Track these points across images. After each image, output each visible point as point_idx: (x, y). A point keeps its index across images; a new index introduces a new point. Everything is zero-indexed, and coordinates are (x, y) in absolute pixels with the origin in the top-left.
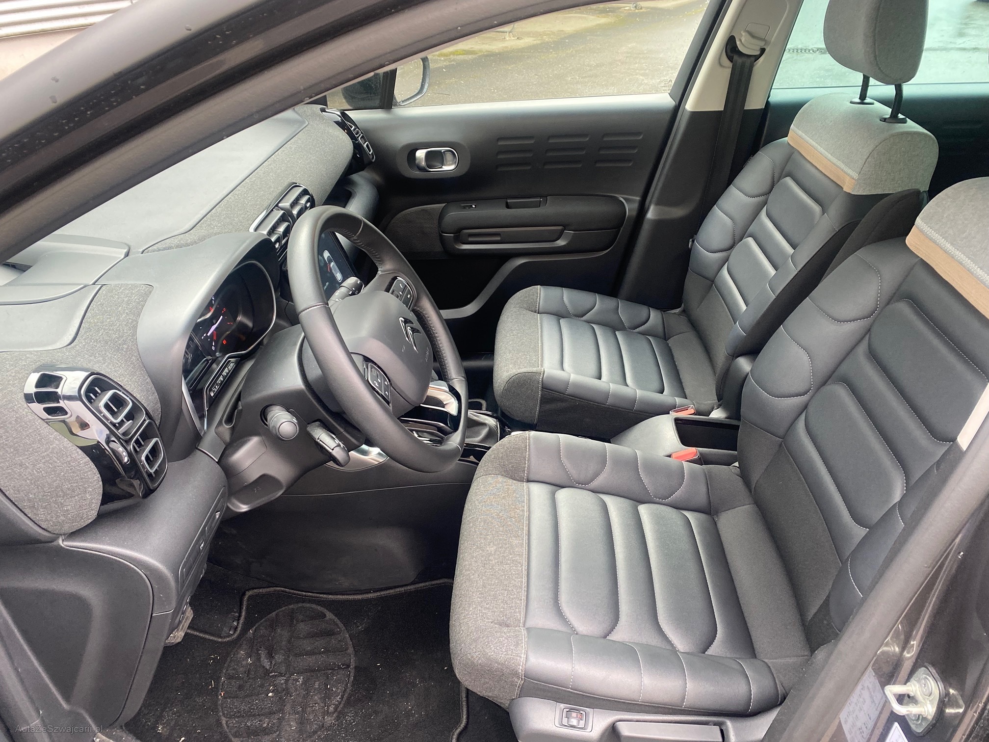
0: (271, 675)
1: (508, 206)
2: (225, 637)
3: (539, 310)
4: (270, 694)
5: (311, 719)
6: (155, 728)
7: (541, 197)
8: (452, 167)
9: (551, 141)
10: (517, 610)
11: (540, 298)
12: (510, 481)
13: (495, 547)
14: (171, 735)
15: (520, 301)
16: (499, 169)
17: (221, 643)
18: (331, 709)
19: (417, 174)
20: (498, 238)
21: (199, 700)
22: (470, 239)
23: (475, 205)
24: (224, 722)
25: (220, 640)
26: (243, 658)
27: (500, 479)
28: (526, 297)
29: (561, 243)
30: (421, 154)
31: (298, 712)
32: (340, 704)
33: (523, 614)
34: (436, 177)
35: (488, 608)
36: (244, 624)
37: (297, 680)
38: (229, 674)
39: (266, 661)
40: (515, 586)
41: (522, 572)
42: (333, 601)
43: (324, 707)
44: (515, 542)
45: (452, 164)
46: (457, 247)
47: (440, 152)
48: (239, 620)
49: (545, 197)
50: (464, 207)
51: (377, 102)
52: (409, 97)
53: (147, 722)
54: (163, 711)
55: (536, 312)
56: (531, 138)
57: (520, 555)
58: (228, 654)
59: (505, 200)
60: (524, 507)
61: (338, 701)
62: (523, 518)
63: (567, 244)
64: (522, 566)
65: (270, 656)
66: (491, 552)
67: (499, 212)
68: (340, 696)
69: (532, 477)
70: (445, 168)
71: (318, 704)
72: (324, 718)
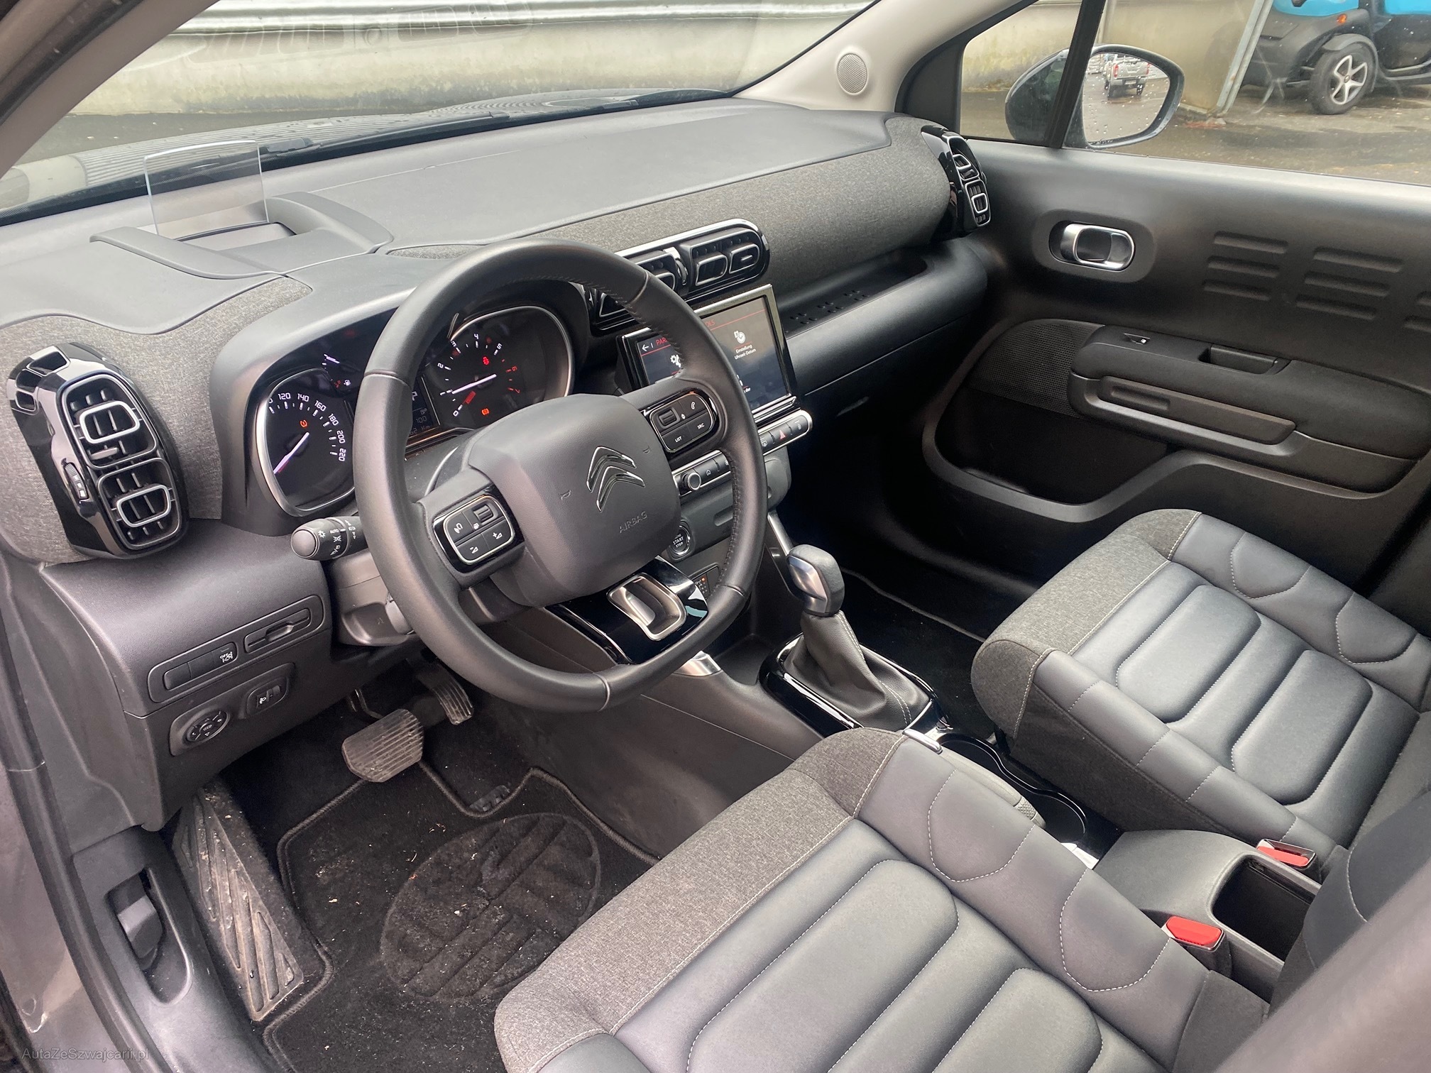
0: (479, 889)
1: (1206, 358)
2: (471, 810)
3: (1173, 554)
4: (457, 912)
5: (467, 975)
6: (317, 869)
7: (1278, 357)
8: (1118, 265)
9: (1319, 257)
10: (629, 1000)
11: (1185, 535)
12: (826, 801)
13: (693, 886)
14: (326, 888)
15: (1146, 526)
16: (1207, 289)
17: (462, 814)
18: (498, 980)
19: (1056, 262)
20: (1164, 408)
21: (386, 867)
22: (1113, 394)
23: (1147, 341)
24: (391, 911)
25: (463, 810)
26: (469, 847)
27: (814, 788)
28: (1161, 524)
29: (1276, 451)
30: (1073, 230)
31: (463, 955)
32: (512, 981)
33: (633, 1011)
34: (1086, 275)
35: (592, 969)
36: (504, 808)
37: (495, 914)
38: (440, 856)
39: (489, 868)
40: (662, 962)
41: (693, 948)
42: (611, 840)
43: (492, 970)
44: (731, 897)
45: (1119, 262)
46: (1088, 400)
47: (1107, 234)
48: (504, 798)
49: (1285, 360)
50: (1128, 339)
51: (1041, 136)
52: (1119, 137)
53: (313, 856)
54: (339, 854)
55: (1166, 556)
56: (1282, 243)
57: (716, 923)
58: (459, 833)
59: (1207, 346)
60: (803, 852)
61: (513, 974)
62: (784, 869)
63: (1293, 457)
64: (702, 939)
65: (497, 865)
66: (680, 889)
67: (1184, 364)
68: (520, 970)
69: (868, 816)
70: (1108, 264)
71: (491, 962)
72: (482, 984)
